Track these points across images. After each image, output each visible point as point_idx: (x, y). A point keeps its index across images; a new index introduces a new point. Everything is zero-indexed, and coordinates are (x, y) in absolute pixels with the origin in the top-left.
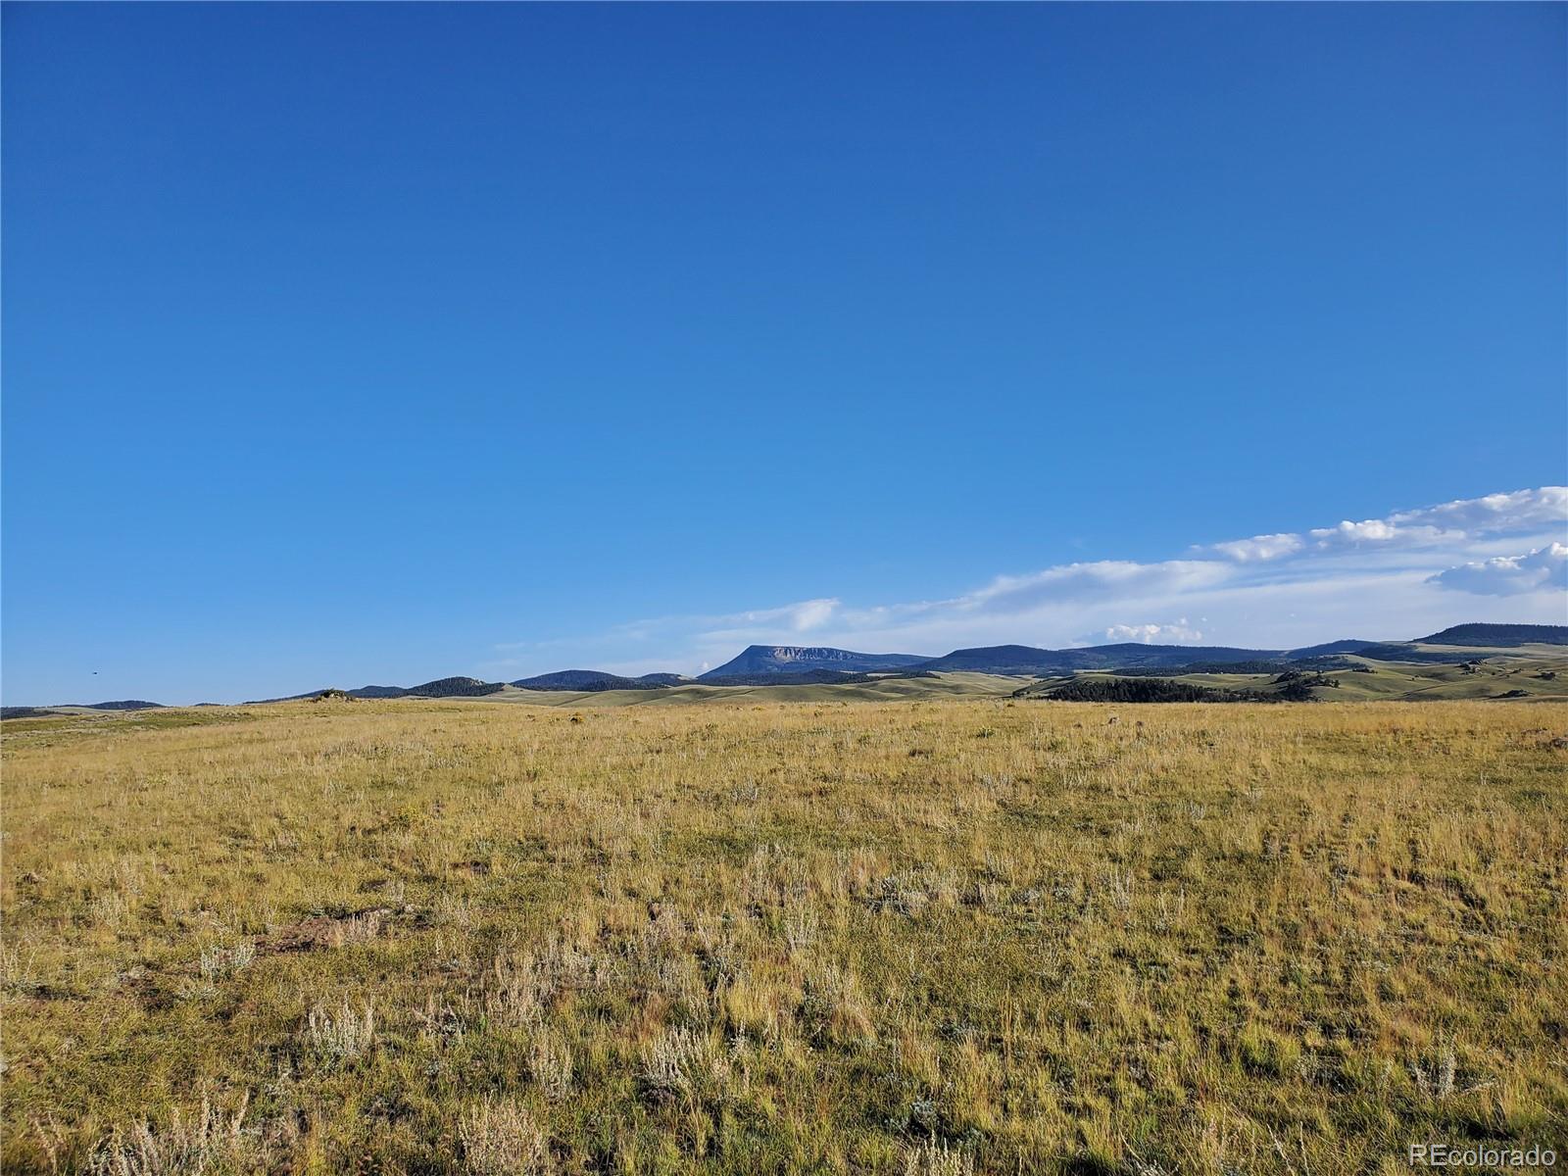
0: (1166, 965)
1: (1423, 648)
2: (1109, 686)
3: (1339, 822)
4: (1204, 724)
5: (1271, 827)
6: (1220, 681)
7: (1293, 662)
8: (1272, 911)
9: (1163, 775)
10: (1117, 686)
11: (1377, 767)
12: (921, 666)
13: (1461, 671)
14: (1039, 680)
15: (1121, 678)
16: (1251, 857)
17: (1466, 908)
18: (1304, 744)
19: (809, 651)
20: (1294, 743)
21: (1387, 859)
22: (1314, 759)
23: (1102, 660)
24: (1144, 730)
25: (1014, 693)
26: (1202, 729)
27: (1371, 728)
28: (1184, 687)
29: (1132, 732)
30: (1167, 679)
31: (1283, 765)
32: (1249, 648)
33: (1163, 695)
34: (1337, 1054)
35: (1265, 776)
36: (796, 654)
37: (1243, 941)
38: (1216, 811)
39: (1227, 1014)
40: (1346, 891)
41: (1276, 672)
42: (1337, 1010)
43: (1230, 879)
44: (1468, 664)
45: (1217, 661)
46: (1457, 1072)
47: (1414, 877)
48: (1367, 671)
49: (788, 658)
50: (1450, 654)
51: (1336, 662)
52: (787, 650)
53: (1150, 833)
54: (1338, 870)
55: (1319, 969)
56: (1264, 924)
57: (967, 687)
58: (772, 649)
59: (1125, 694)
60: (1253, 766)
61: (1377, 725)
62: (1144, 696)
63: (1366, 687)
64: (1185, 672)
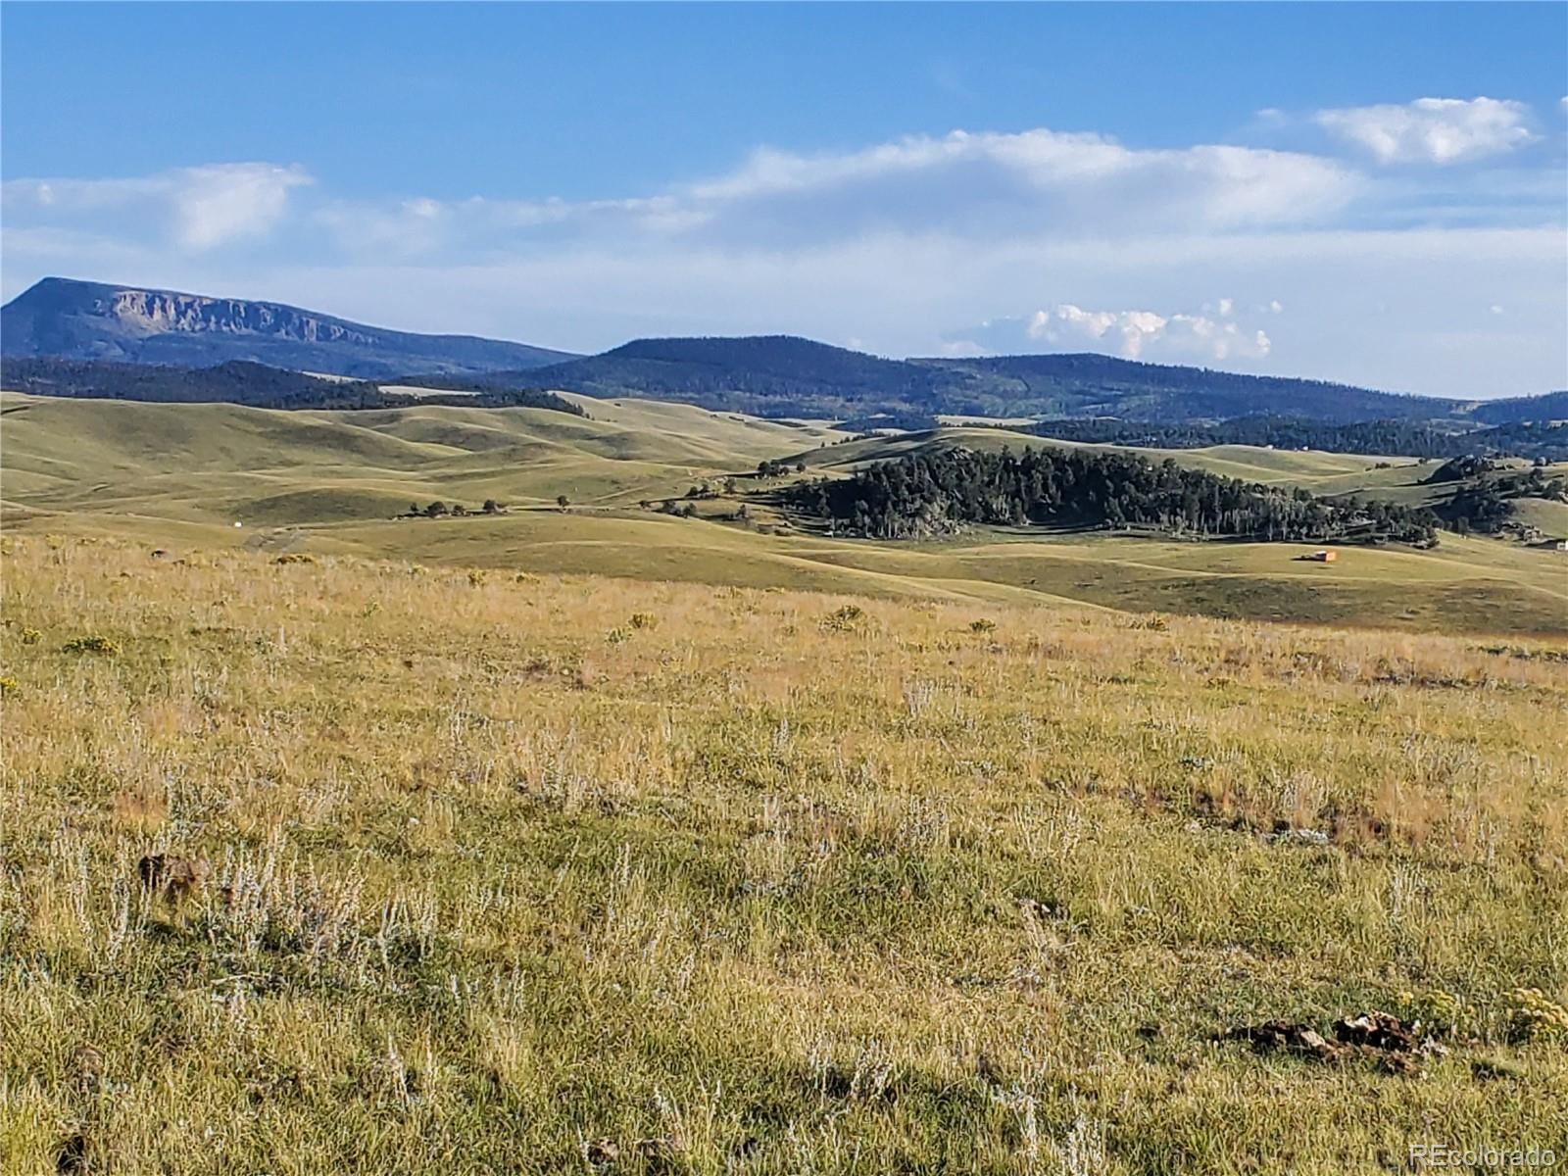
2: (1007, 463)
6: (1298, 467)
7: (1483, 433)
10: (1029, 465)
12: (536, 375)
14: (844, 434)
15: (1039, 443)
19: (220, 309)
23: (1015, 392)
25: (763, 467)
28: (1195, 479)
30: (1155, 455)
32: (1383, 389)
36: (181, 313)
41: (1432, 456)
45: (1299, 414)
49: (156, 323)
52: (153, 299)
57: (650, 441)
58: (108, 295)
64: (1215, 438)
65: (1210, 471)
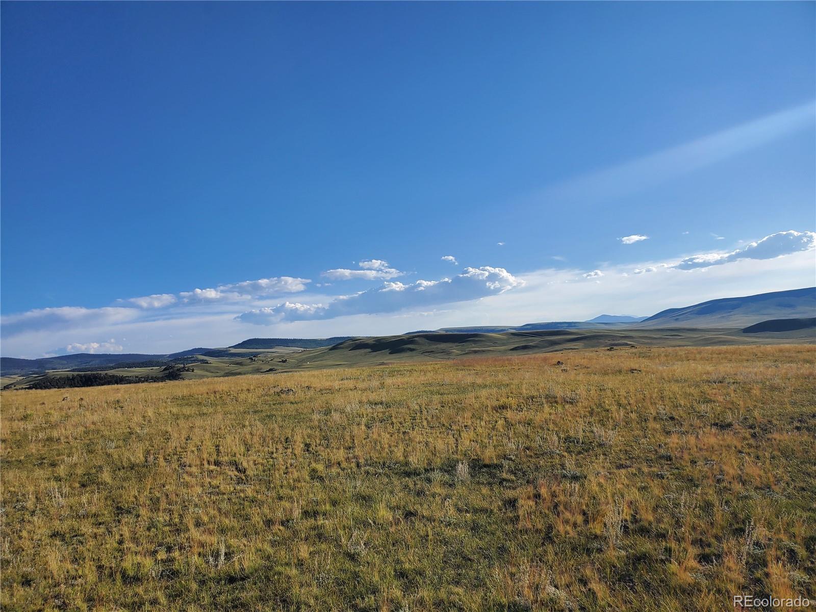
0: (83, 535)
1: (233, 351)
2: (68, 378)
3: (184, 441)
4: (119, 396)
5: (150, 448)
6: (134, 372)
7: (172, 360)
8: (146, 493)
9: (93, 427)
10: (73, 378)
11: (205, 411)
13: (250, 361)
14: (22, 378)
15: (75, 373)
16: (138, 465)
17: (238, 474)
18: (171, 402)
20: (166, 402)
21: (205, 456)
22: (175, 410)
23: (64, 364)
24: (84, 403)
26: (117, 399)
27: (204, 391)
28: (113, 376)
29: (76, 404)
30: (103, 373)
31: (159, 414)
32: (148, 354)
33: (101, 381)
34: (172, 560)
35: (149, 421)
37: (129, 512)
38: (121, 443)
39: (116, 554)
40: (185, 476)
41: (163, 366)
42: (174, 537)
43: (124, 480)
44: (252, 357)
45: (131, 361)
46: (226, 554)
47: (217, 463)
48: (208, 363)
50: (244, 353)
51: (193, 359)
53: (82, 460)
54: (183, 466)
55: (168, 518)
56: (142, 500)
59: (78, 382)
60: (144, 417)
61: (207, 391)
62: (90, 383)
63: (207, 371)
64: (113, 368)
65: (116, 374)
